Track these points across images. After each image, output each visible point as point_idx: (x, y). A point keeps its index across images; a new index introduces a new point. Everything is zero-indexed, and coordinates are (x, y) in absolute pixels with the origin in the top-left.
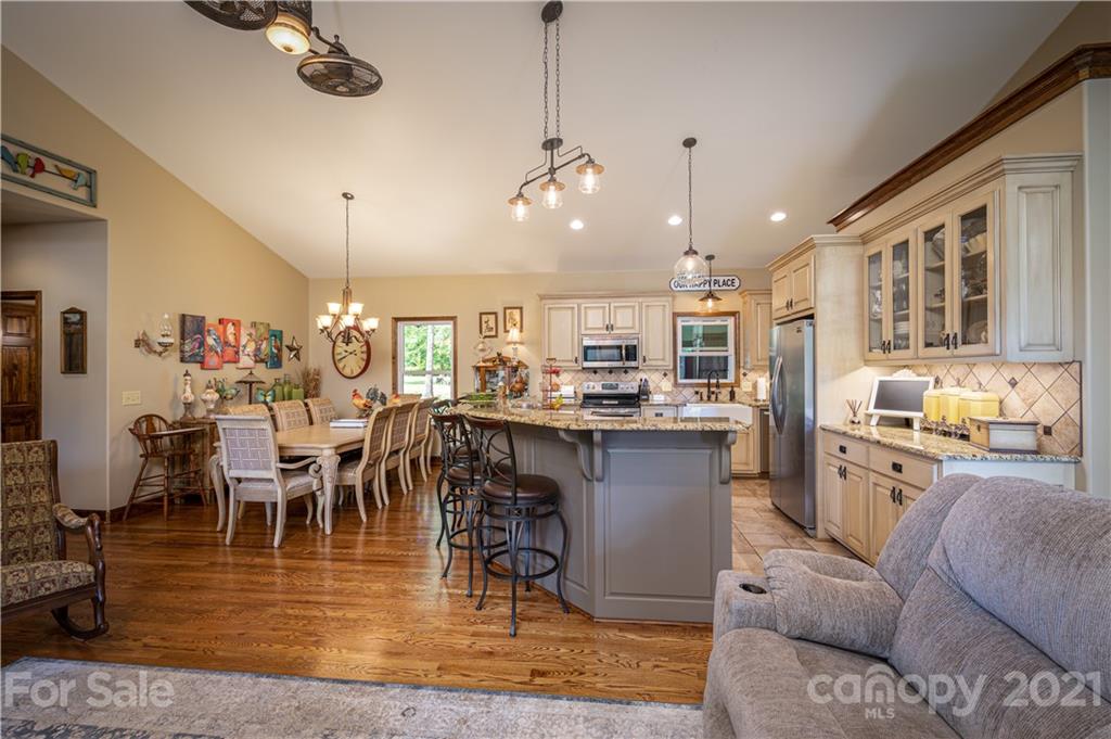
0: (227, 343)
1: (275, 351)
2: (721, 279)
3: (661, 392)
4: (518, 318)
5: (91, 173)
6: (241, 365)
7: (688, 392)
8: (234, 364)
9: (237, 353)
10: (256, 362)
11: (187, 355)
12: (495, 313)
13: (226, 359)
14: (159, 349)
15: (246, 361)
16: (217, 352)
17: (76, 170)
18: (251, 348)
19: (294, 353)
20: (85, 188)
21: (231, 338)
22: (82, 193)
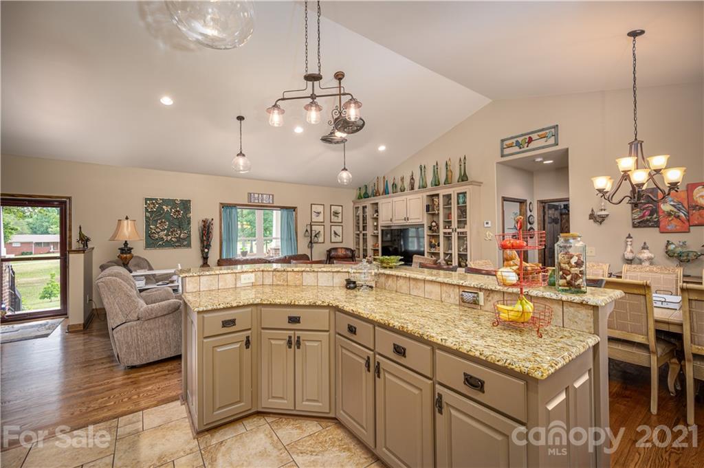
0: (696, 208)
5: (555, 127)
11: (636, 221)
13: (696, 222)
14: (600, 219)
17: (547, 131)
20: (553, 137)
22: (552, 141)
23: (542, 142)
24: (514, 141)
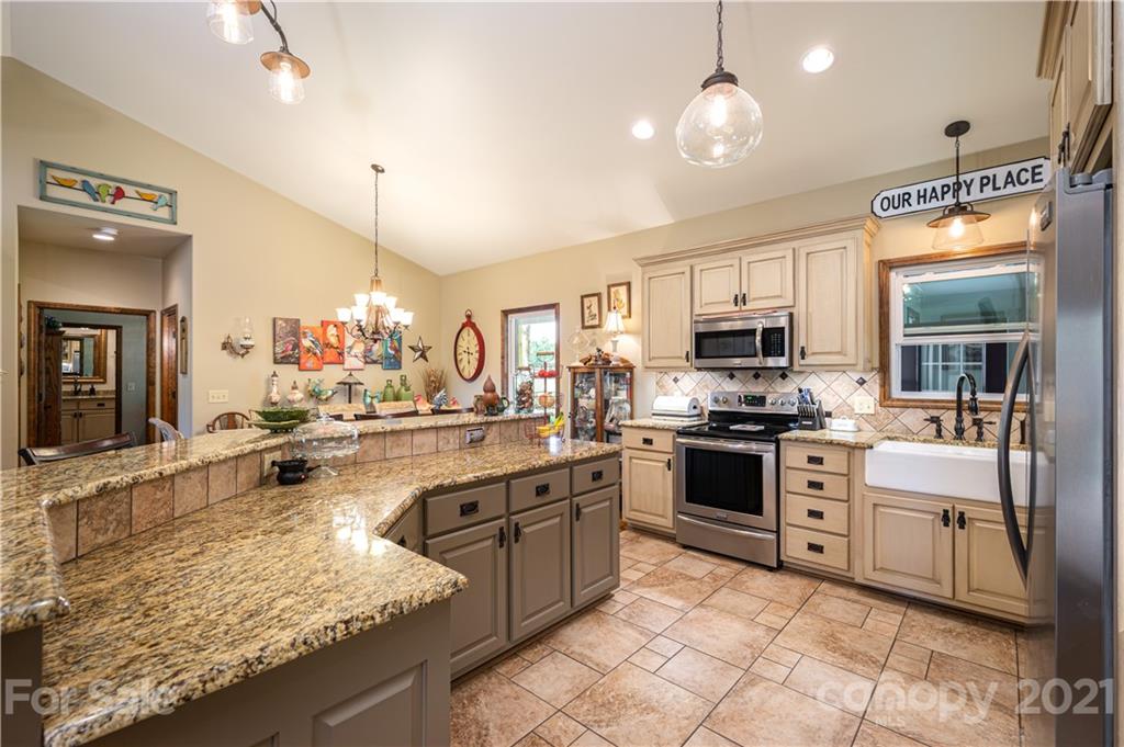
0: (328, 345)
1: (393, 352)
2: (1001, 173)
3: (851, 414)
4: (624, 297)
5: (172, 193)
6: (346, 366)
7: (914, 418)
8: (338, 366)
9: (341, 354)
10: (366, 363)
11: (279, 356)
12: (598, 295)
13: (328, 360)
14: (243, 351)
15: (352, 362)
16: (315, 354)
17: (157, 193)
18: (359, 349)
19: (419, 353)
20: (167, 208)
21: (333, 340)
22: (164, 213)
23: (145, 208)
24: (79, 178)
